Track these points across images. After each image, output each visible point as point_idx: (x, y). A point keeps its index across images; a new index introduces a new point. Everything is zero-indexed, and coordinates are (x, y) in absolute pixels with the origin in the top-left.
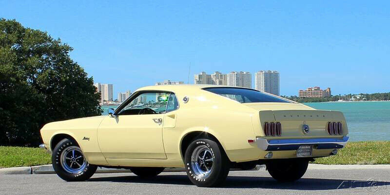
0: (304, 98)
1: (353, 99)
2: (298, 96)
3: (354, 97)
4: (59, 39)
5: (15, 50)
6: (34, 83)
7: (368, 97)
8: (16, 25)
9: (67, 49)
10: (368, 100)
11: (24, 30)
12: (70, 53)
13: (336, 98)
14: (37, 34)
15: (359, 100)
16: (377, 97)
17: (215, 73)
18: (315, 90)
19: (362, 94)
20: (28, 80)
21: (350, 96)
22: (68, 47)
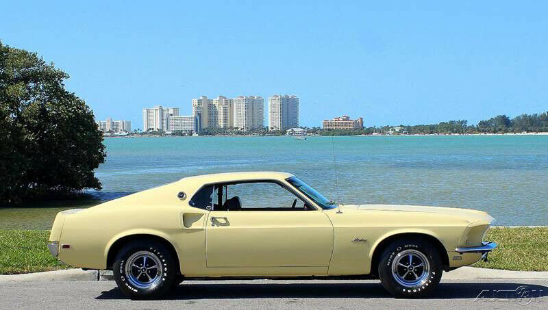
0: (329, 130)
2: (322, 128)
3: (392, 130)
4: (52, 64)
7: (410, 130)
9: (62, 75)
10: (410, 133)
11: (7, 50)
12: (65, 81)
13: (370, 131)
15: (399, 133)
16: (421, 129)
17: (218, 98)
18: (343, 120)
19: (401, 126)
20: (11, 114)
21: (387, 128)
22: (62, 73)
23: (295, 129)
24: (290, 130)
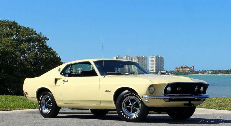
0: (178, 72)
1: (207, 73)
2: (175, 71)
3: (208, 72)
4: (41, 33)
5: (14, 39)
6: (25, 60)
7: (216, 72)
8: (15, 24)
9: (45, 39)
10: (216, 74)
11: (20, 27)
12: (47, 41)
13: (197, 72)
14: (28, 29)
15: (211, 73)
16: (222, 72)
17: (126, 57)
18: (185, 67)
19: (212, 70)
20: (22, 57)
21: (206, 71)
22: (46, 38)
23: (162, 72)
24: (159, 72)
